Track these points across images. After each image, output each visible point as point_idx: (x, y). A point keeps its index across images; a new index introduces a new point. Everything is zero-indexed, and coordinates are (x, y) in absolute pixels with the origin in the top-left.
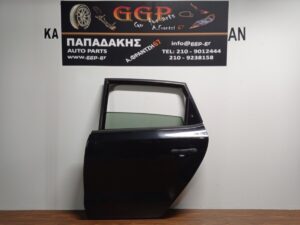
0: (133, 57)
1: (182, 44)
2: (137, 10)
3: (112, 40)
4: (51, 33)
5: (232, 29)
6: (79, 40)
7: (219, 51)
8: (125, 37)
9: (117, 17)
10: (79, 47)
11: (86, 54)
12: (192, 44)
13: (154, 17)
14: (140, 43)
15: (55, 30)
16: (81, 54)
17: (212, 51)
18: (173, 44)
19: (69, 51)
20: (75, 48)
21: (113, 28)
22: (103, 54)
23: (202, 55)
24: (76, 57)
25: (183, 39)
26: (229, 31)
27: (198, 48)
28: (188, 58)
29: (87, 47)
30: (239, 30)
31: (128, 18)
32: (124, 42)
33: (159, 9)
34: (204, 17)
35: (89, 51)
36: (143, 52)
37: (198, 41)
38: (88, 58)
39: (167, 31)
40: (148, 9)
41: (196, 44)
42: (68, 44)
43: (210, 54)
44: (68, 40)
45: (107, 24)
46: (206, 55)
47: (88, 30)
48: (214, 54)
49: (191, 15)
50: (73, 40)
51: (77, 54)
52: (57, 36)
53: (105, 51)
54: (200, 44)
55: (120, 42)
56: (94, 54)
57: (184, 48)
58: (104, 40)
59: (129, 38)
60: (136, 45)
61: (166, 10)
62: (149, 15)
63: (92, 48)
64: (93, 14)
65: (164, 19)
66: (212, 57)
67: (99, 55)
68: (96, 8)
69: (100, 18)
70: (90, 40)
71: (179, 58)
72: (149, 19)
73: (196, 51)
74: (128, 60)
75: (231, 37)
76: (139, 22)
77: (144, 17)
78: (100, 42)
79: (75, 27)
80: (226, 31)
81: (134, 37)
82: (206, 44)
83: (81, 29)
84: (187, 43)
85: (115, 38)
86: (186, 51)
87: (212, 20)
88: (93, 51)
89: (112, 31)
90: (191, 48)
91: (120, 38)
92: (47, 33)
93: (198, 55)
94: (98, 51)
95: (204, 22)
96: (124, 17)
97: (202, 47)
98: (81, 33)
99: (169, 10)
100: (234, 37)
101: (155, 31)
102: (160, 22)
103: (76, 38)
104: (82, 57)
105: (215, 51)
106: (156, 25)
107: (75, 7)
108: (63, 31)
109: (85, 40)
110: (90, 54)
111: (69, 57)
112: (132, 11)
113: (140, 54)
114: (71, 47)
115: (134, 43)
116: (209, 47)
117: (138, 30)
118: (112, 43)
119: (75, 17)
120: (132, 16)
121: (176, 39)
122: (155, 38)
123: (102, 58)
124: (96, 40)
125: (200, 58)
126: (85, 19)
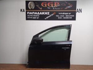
0: (47, 18)
1: (62, 14)
2: (48, 3)
3: (41, 12)
4: (23, 10)
5: (78, 9)
6: (31, 12)
7: (74, 16)
8: (45, 12)
9: (42, 6)
11: (33, 17)
12: (65, 14)
13: (54, 6)
14: (49, 13)
16: (31, 17)
17: (71, 16)
18: (59, 14)
19: (28, 16)
20: (30, 15)
21: (41, 9)
22: (38, 17)
23: (68, 17)
25: (62, 12)
26: (77, 9)
27: (67, 15)
28: (64, 18)
29: (33, 15)
30: (80, 9)
31: (46, 6)
33: (55, 3)
34: (69, 5)
36: (50, 16)
37: (67, 13)
38: (33, 18)
39: (58, 10)
40: (52, 3)
41: (66, 14)
42: (28, 14)
43: (71, 17)
44: (28, 12)
45: (39, 8)
46: (69, 17)
47: (34, 9)
49: (65, 5)
50: (29, 12)
53: (39, 16)
54: (68, 14)
55: (43, 13)
57: (63, 15)
58: (38, 13)
59: (46, 12)
60: (48, 14)
61: (57, 3)
62: (52, 5)
64: (35, 5)
65: (57, 6)
66: (71, 18)
67: (37, 17)
68: (36, 3)
69: (37, 6)
70: (34, 12)
71: (61, 18)
72: (52, 6)
73: (66, 16)
74: (45, 19)
75: (77, 11)
76: (49, 7)
77: (51, 5)
78: (40, 13)
79: (30, 8)
80: (76, 10)
81: (47, 12)
82: (70, 14)
84: (64, 13)
85: (42, 12)
86: (63, 16)
87: (71, 6)
89: (41, 10)
90: (65, 15)
91: (43, 12)
92: (21, 10)
93: (67, 17)
94: (36, 16)
95: (69, 7)
96: (44, 5)
98: (32, 10)
99: (58, 3)
100: (78, 11)
101: (54, 10)
102: (55, 7)
103: (30, 12)
105: (72, 16)
106: (54, 8)
108: (26, 10)
109: (33, 12)
111: (28, 18)
112: (47, 4)
113: (49, 17)
115: (47, 13)
116: (70, 15)
117: (49, 9)
118: (41, 13)
121: (60, 12)
122: (54, 12)
124: (36, 12)
125: (68, 18)
126: (33, 6)
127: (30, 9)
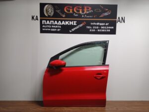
0: (73, 30)
1: (95, 24)
2: (75, 8)
3: (63, 22)
4: (35, 18)
5: (119, 18)
6: (48, 21)
7: (113, 28)
8: (69, 20)
9: (66, 11)
10: (48, 25)
11: (51, 28)
12: (100, 24)
13: (83, 12)
15: (37, 16)
16: (49, 28)
18: (91, 24)
19: (43, 26)
20: (46, 25)
21: (64, 16)
22: (59, 28)
23: (105, 29)
24: (47, 29)
25: (96, 22)
26: (117, 18)
28: (98, 30)
29: (52, 25)
30: (122, 18)
31: (71, 12)
32: (69, 23)
33: (85, 7)
34: (106, 11)
35: (52, 26)
36: (78, 27)
38: (52, 30)
39: (89, 18)
40: (81, 7)
41: (102, 24)
42: (43, 23)
43: (108, 29)
44: (43, 21)
45: (61, 14)
46: (106, 29)
47: (52, 17)
48: (110, 29)
49: (100, 11)
50: (45, 21)
51: (47, 28)
52: (38, 19)
53: (60, 27)
54: (104, 24)
55: (67, 23)
56: (55, 28)
57: (96, 26)
58: (60, 22)
59: (71, 21)
60: (75, 24)
61: (88, 8)
62: (81, 10)
63: (54, 25)
64: (55, 10)
65: (88, 12)
66: (109, 30)
67: (57, 28)
68: (56, 7)
69: (58, 11)
70: (53, 21)
71: (94, 30)
72: (81, 12)
73: (102, 27)
74: (70, 31)
75: (118, 21)
76: (76, 14)
77: (79, 11)
79: (46, 15)
81: (74, 21)
82: (107, 24)
83: (49, 16)
84: (98, 24)
85: (65, 21)
86: (98, 27)
87: (110, 13)
88: (54, 27)
89: (63, 18)
90: (100, 26)
91: (67, 21)
92: (33, 18)
93: (103, 29)
94: (56, 27)
95: (106, 14)
96: (69, 11)
97: (105, 26)
98: (49, 18)
99: (90, 8)
100: (120, 21)
101: (83, 18)
102: (86, 14)
103: (46, 20)
104: (49, 30)
105: (111, 28)
106: (84, 15)
107: (46, 6)
108: (41, 17)
109: (51, 21)
110: (53, 28)
111: (43, 29)
112: (73, 8)
113: (76, 28)
114: (44, 25)
115: (74, 23)
116: (108, 26)
117: (76, 17)
119: (47, 10)
120: (73, 11)
121: (93, 22)
122: (83, 21)
123: (58, 30)
124: (56, 21)
125: (104, 30)
126: (51, 12)
127: (46, 17)
